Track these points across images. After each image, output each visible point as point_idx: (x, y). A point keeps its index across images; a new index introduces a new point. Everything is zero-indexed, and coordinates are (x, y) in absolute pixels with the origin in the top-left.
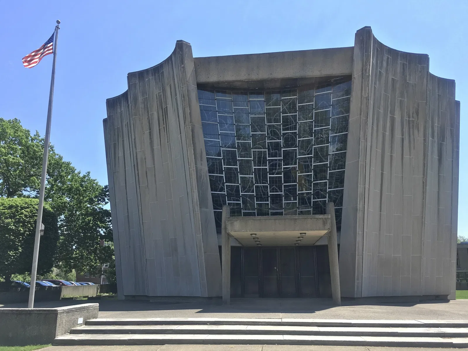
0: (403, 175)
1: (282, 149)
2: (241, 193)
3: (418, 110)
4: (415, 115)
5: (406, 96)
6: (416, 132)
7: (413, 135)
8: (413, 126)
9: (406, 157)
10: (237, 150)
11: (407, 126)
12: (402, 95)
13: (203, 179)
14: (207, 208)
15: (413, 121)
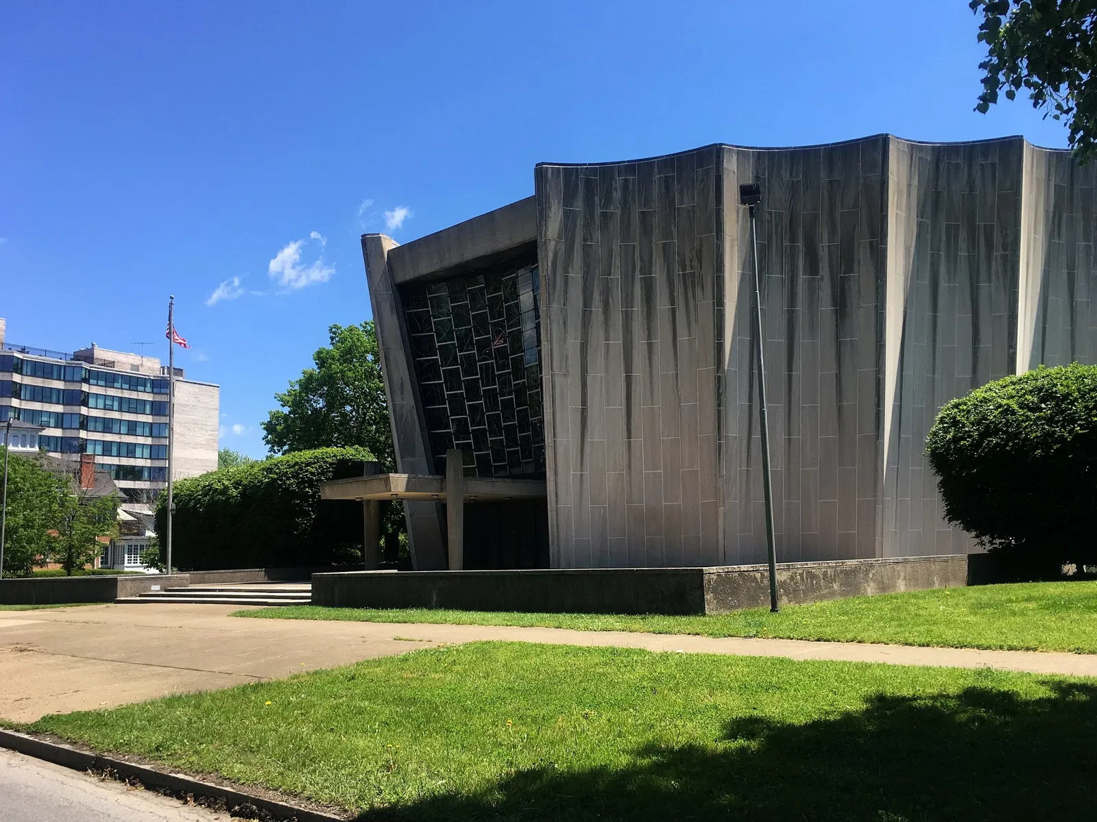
0: (676, 370)
1: (510, 357)
2: (470, 429)
3: (701, 252)
4: (695, 263)
5: (675, 234)
6: (698, 291)
7: (694, 298)
8: (693, 283)
9: (683, 338)
10: (460, 366)
11: (681, 287)
12: (667, 234)
13: (406, 419)
14: (414, 456)
15: (693, 275)
